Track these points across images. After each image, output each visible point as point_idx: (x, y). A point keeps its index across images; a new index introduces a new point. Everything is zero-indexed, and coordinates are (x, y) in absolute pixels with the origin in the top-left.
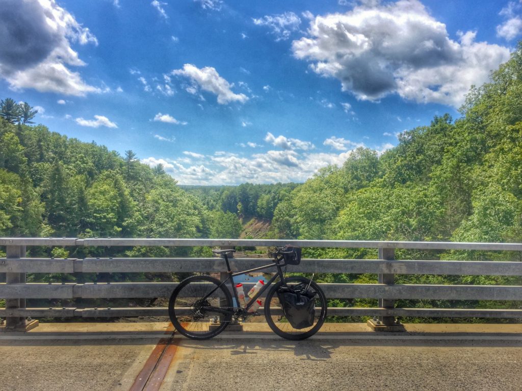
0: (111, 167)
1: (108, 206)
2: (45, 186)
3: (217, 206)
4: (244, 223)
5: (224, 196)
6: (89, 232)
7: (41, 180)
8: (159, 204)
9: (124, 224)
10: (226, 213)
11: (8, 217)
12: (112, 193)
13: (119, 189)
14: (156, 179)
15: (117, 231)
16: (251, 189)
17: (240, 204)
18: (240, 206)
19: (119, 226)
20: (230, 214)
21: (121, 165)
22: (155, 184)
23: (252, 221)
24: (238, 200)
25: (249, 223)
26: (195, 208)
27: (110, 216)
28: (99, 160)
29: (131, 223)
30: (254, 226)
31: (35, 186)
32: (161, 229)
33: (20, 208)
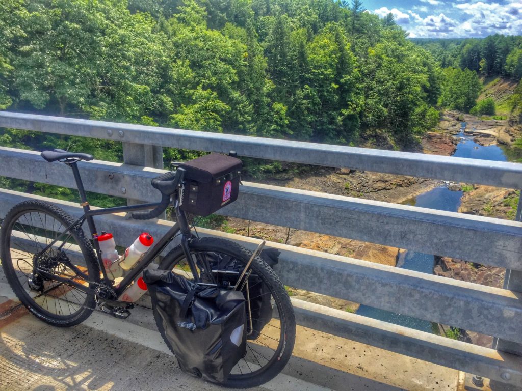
0: (336, 19)
1: (327, 61)
2: (269, 41)
3: (455, 62)
4: (485, 83)
5: (464, 51)
6: (307, 89)
7: (266, 34)
8: (381, 59)
9: (342, 81)
10: (463, 71)
11: (235, 71)
12: (332, 48)
13: (340, 43)
14: (385, 32)
15: (333, 88)
16: (500, 42)
17: (483, 60)
18: (483, 63)
19: (337, 82)
20: (469, 72)
21: (346, 17)
22: (382, 37)
23: (496, 80)
24: (482, 55)
25: (493, 83)
26: (425, 65)
27: (328, 72)
28: (324, 12)
29: (349, 80)
30: (497, 87)
31: (260, 40)
32: (380, 88)
33: (246, 63)
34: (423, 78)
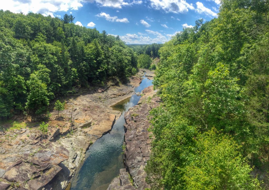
0: (97, 38)
1: (91, 53)
2: (71, 46)
3: (144, 52)
4: (153, 59)
5: (146, 48)
6: (84, 63)
7: (70, 44)
8: (113, 52)
9: (98, 59)
10: (146, 55)
11: (56, 58)
12: (93, 48)
13: (96, 46)
14: (116, 42)
15: (94, 62)
16: (156, 46)
17: (152, 51)
18: (152, 53)
19: (96, 60)
20: (148, 55)
21: (101, 37)
22: (115, 44)
23: (156, 58)
24: (151, 50)
25: (155, 59)
27: (92, 56)
28: (93, 35)
29: (100, 59)
30: (157, 60)
31: (68, 46)
32: (112, 62)
33: (61, 54)
34: (129, 58)
